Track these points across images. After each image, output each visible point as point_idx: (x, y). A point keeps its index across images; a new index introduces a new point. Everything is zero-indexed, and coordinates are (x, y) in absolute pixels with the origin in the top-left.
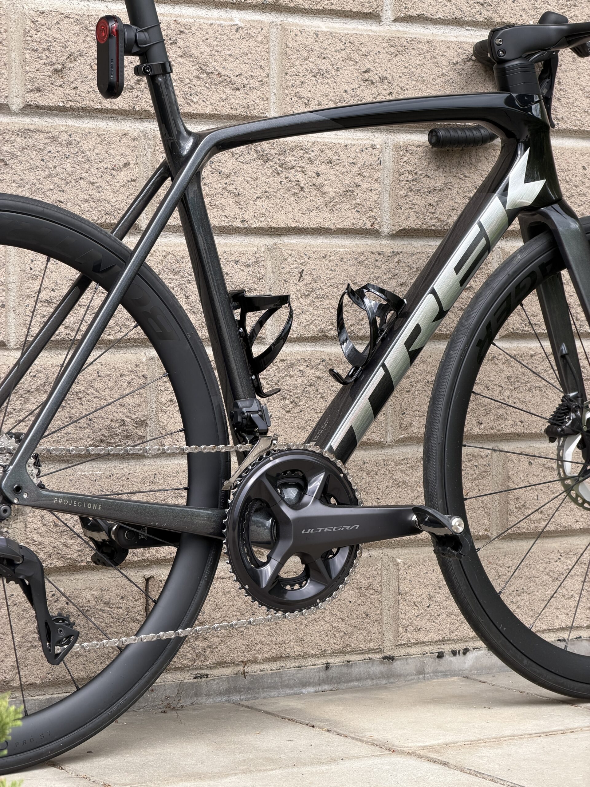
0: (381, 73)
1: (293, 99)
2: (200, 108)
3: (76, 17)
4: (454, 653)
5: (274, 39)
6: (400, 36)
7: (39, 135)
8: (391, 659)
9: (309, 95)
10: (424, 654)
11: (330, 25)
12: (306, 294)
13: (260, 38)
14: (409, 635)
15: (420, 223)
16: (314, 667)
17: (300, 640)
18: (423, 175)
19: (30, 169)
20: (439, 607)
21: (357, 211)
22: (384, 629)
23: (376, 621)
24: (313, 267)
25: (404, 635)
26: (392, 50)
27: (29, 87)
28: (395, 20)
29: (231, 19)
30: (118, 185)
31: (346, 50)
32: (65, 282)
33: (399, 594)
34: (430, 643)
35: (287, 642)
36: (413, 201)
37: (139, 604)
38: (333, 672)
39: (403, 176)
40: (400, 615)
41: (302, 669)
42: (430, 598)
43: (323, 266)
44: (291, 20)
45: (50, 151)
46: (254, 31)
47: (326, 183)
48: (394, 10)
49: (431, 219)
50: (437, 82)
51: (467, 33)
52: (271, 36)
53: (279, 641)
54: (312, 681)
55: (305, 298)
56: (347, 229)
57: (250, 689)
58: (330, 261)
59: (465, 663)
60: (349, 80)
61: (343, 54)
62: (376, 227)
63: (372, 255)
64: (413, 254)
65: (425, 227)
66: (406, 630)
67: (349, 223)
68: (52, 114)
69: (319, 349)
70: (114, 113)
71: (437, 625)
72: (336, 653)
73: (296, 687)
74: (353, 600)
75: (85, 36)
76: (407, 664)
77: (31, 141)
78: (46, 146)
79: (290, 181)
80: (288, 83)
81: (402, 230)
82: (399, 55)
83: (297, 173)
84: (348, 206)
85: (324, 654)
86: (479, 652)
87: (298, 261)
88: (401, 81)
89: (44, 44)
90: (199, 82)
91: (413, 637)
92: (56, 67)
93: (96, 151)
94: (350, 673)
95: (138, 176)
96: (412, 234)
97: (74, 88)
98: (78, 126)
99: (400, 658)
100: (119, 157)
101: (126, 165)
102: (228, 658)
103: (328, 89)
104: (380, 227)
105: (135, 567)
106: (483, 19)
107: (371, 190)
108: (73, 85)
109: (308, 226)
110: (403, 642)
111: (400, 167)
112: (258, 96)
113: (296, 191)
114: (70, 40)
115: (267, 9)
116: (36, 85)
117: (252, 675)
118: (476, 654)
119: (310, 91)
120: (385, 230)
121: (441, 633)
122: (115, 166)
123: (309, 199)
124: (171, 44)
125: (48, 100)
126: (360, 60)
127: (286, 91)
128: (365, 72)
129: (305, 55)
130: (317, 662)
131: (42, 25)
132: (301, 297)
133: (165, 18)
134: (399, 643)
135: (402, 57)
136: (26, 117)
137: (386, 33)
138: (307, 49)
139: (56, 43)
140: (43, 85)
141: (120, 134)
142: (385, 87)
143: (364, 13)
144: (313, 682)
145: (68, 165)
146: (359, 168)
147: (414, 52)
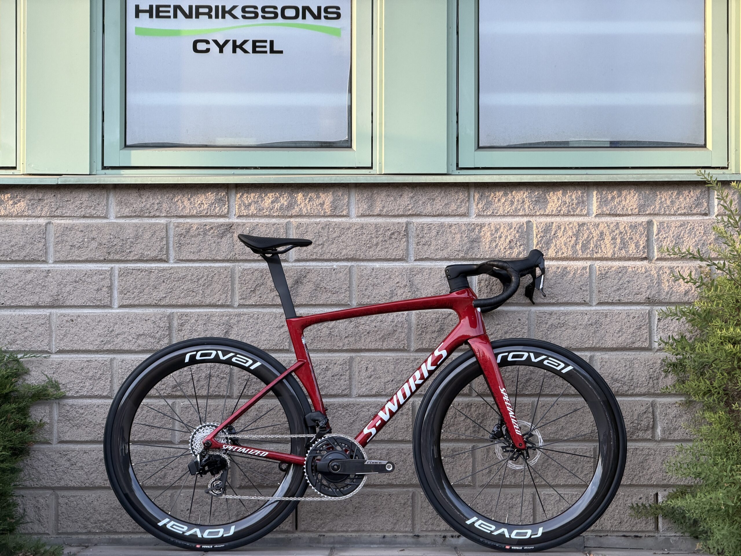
2: (317, 302)
4: (452, 536)
6: (417, 267)
7: (245, 316)
8: (418, 536)
10: (436, 536)
11: (382, 264)
12: (369, 376)
13: (345, 272)
18: (429, 325)
21: (395, 342)
23: (410, 519)
24: (373, 365)
25: (425, 526)
26: (413, 273)
27: (240, 298)
28: (415, 260)
31: (388, 275)
33: (422, 508)
34: (438, 531)
35: (363, 524)
38: (387, 539)
39: (419, 326)
40: (422, 517)
41: (371, 537)
43: (378, 365)
44: (362, 264)
46: (342, 270)
47: (379, 330)
48: (414, 256)
52: (351, 271)
56: (390, 349)
57: (345, 543)
58: (382, 363)
59: (459, 541)
60: (389, 287)
63: (404, 360)
65: (430, 347)
67: (392, 347)
68: (250, 307)
70: (278, 306)
71: (443, 523)
72: (388, 531)
73: (368, 544)
74: (398, 509)
75: (265, 277)
76: (427, 539)
78: (248, 320)
79: (363, 330)
80: (358, 290)
81: (419, 349)
82: (417, 275)
83: (366, 326)
84: (391, 339)
85: (382, 531)
87: (366, 363)
88: (418, 286)
89: (246, 281)
90: (317, 291)
91: (429, 527)
92: (252, 289)
93: (270, 321)
94: (396, 541)
97: (260, 297)
99: (423, 536)
100: (279, 323)
101: (283, 326)
102: (334, 529)
103: (379, 291)
104: (408, 348)
107: (403, 332)
109: (370, 348)
110: (425, 529)
111: (418, 322)
112: (344, 296)
113: (366, 334)
114: (258, 279)
115: (349, 260)
116: (243, 297)
119: (370, 292)
120: (411, 349)
121: (445, 527)
122: (277, 326)
123: (371, 337)
125: (248, 302)
130: (378, 534)
131: (245, 274)
132: (367, 378)
134: (422, 530)
137: (409, 266)
138: (368, 275)
143: (397, 259)
144: (377, 543)
146: (396, 323)
147: (425, 273)
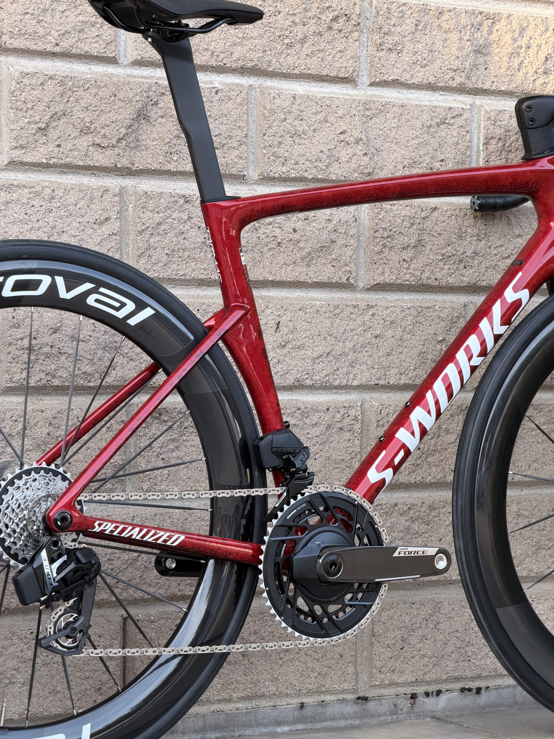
0: (357, 134)
1: (271, 158)
2: (180, 166)
3: (60, 78)
4: (427, 694)
5: (253, 101)
6: (375, 100)
7: (23, 190)
8: (365, 699)
9: (286, 155)
10: (397, 695)
11: (308, 88)
12: (283, 344)
13: (239, 100)
14: (383, 676)
15: (394, 278)
16: (288, 706)
17: (275, 680)
18: (398, 232)
19: (14, 223)
20: (412, 649)
21: (333, 266)
22: (359, 670)
23: (350, 662)
24: (289, 319)
25: (378, 675)
26: (368, 113)
27: (13, 144)
28: (371, 85)
29: (211, 83)
30: (99, 238)
31: (323, 113)
32: (46, 330)
33: (374, 636)
34: (404, 684)
35: (262, 681)
36: (388, 257)
37: (116, 642)
38: (307, 712)
39: (377, 233)
40: (374, 656)
41: (277, 709)
42: (403, 640)
43: (299, 318)
44: (269, 84)
45: (33, 206)
46: (233, 93)
47: (302, 238)
48: (370, 75)
49: (405, 274)
50: (411, 143)
51: (441, 98)
52: (249, 99)
53: (254, 681)
54: (286, 719)
55: (281, 348)
56: (323, 283)
57: (226, 727)
58: (306, 313)
59: (438, 704)
60: (326, 141)
61: (320, 116)
62: (352, 281)
63: (348, 308)
64: (387, 308)
65: (399, 281)
66: (380, 671)
67: (325, 278)
68: (35, 170)
69: (295, 398)
70: (96, 170)
71: (410, 667)
72: (310, 692)
73: (271, 726)
75: (68, 96)
76: (381, 704)
77: (15, 196)
78: (29, 201)
79: (267, 236)
80: (265, 144)
81: (376, 284)
82: (375, 118)
83: (274, 229)
84: (324, 261)
85: (299, 693)
86: (452, 694)
87: (275, 313)
88: (377, 142)
89: (29, 104)
90: (179, 141)
91: (387, 678)
92: (40, 125)
93: (78, 206)
94: (324, 713)
95: (119, 230)
96: (386, 288)
97: (58, 146)
98: (61, 181)
99: (374, 699)
100: (100, 212)
101: (107, 219)
103: (305, 149)
104: (356, 282)
105: (113, 607)
106: (455, 85)
107: (347, 246)
108: (57, 143)
109: (284, 279)
110: (377, 683)
111: (375, 224)
112: (236, 155)
113: (273, 246)
114: (54, 99)
115: (246, 73)
116: (20, 142)
117: (227, 714)
118: (449, 696)
119: (287, 151)
120: (361, 285)
121: (414, 674)
122: (96, 220)
123: (286, 254)
124: (152, 104)
125: (32, 157)
126: (336, 122)
127: (264, 151)
128: (341, 133)
129: (283, 117)
130: (291, 702)
131: (26, 86)
132: (278, 347)
133: (147, 81)
134: (373, 684)
135: (377, 120)
136: (10, 173)
137: (362, 96)
138: (284, 111)
139: (39, 103)
140: (28, 142)
141: (102, 190)
142: (360, 148)
143: (340, 78)
144: (288, 721)
145: (51, 219)
146: (334, 225)
147: (389, 116)
